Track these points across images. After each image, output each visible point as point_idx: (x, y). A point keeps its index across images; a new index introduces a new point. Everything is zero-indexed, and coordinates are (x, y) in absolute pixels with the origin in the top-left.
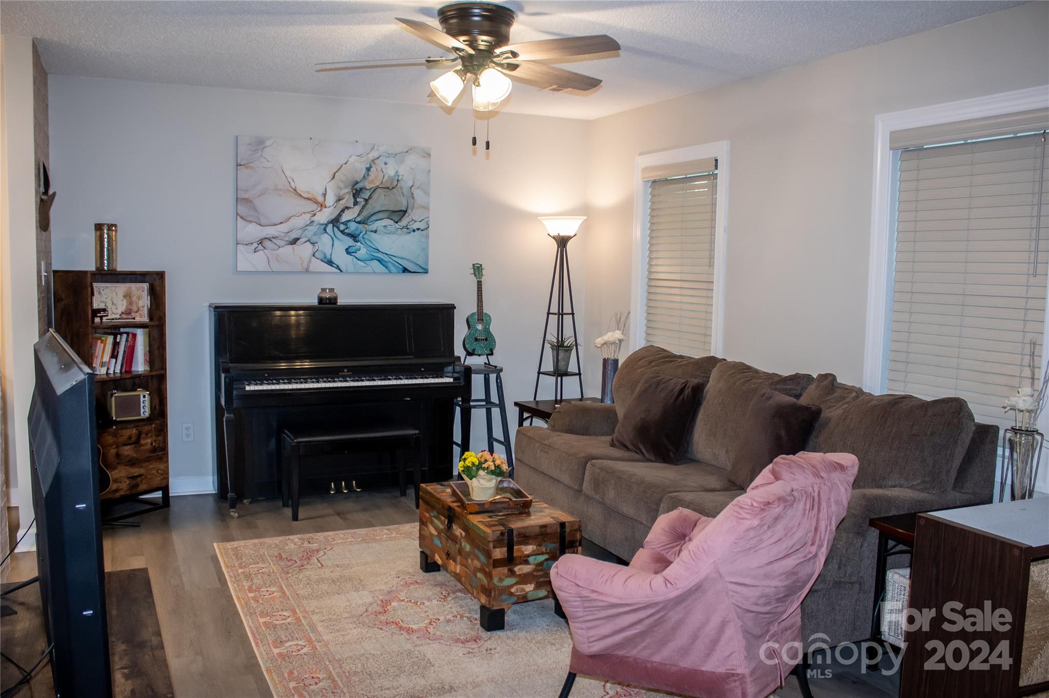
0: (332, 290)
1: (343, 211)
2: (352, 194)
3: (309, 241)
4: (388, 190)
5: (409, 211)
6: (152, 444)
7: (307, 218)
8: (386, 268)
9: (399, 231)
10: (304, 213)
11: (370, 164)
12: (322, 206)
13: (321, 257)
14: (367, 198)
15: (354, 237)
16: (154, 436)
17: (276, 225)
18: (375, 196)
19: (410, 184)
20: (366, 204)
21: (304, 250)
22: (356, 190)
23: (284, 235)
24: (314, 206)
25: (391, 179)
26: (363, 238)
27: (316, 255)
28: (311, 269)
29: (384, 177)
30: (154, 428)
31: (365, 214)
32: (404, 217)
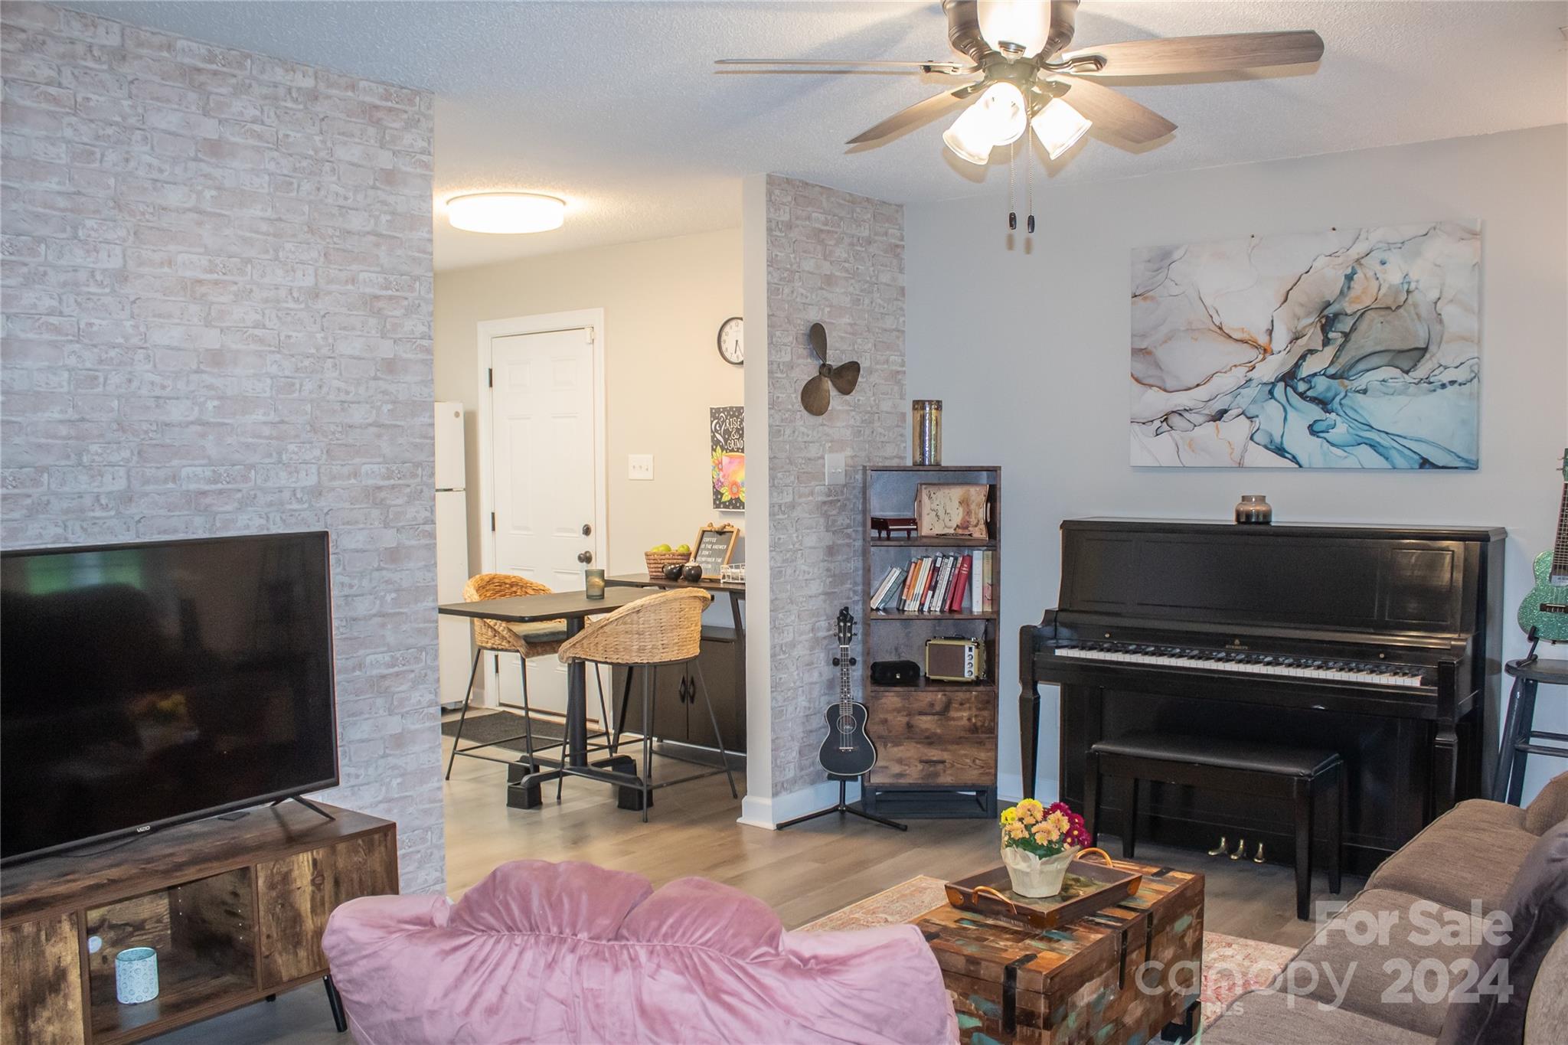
0: (1262, 499)
1: (1303, 357)
2: (1319, 325)
3: (1243, 413)
4: (1389, 312)
5: (1433, 348)
6: (969, 720)
7: (1240, 373)
8: (1387, 459)
9: (1413, 388)
10: (1235, 366)
11: (1353, 268)
12: (1266, 351)
13: (1264, 440)
14: (1347, 330)
15: (1323, 403)
16: (974, 709)
17: (1190, 389)
18: (1363, 326)
19: (1434, 295)
20: (1346, 341)
21: (1236, 429)
22: (1327, 317)
23: (1202, 405)
24: (1252, 354)
25: (1395, 291)
26: (1341, 404)
27: (1256, 438)
28: (1247, 463)
29: (1379, 290)
30: (976, 697)
31: (1344, 360)
32: (1423, 361)
